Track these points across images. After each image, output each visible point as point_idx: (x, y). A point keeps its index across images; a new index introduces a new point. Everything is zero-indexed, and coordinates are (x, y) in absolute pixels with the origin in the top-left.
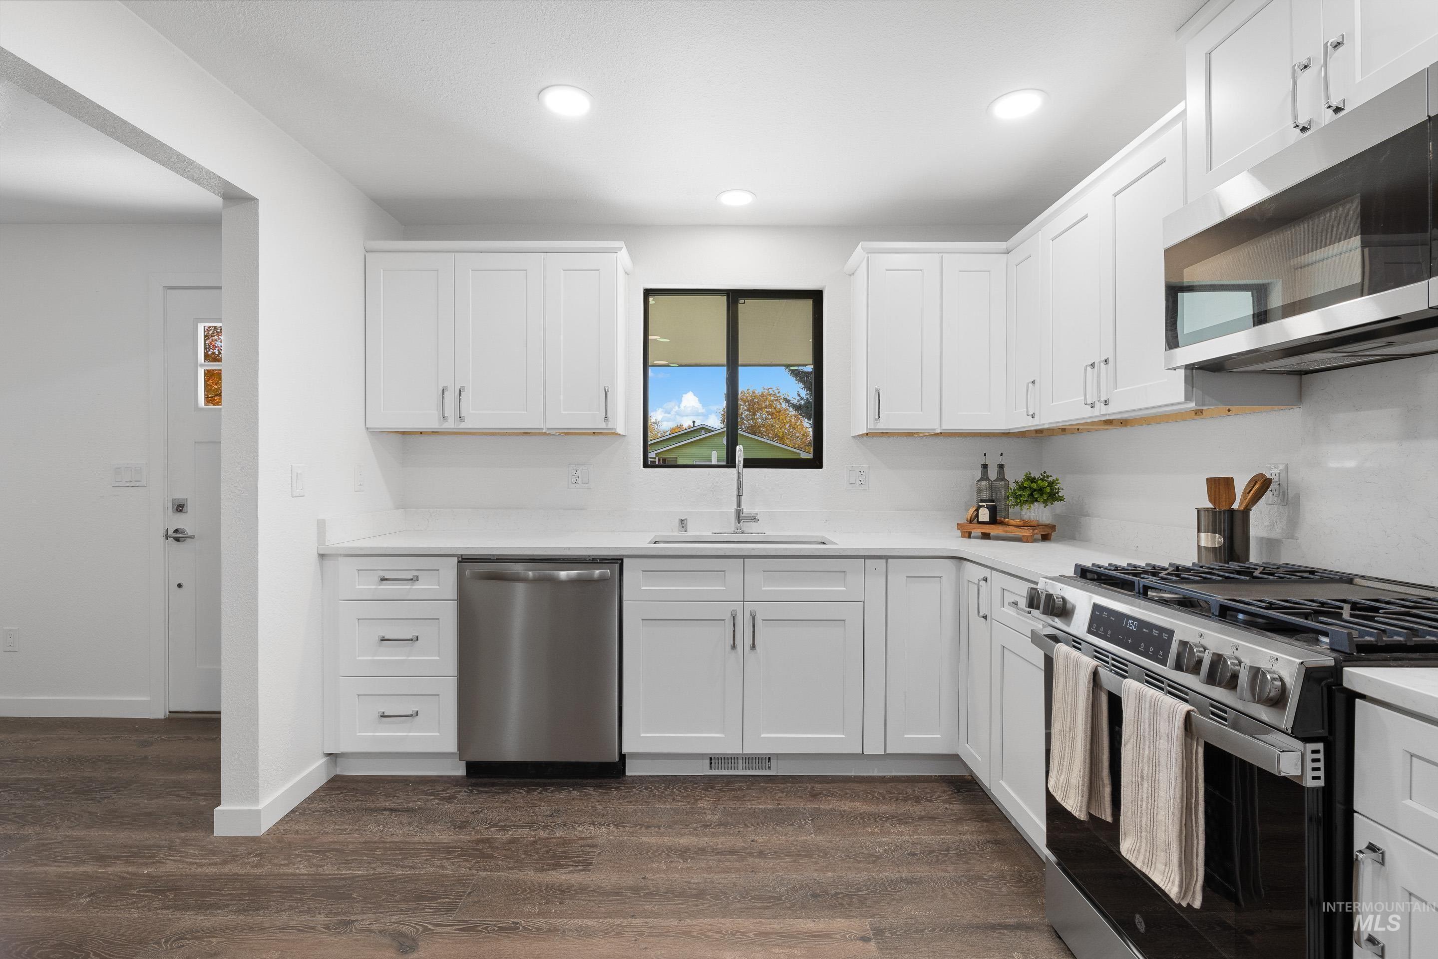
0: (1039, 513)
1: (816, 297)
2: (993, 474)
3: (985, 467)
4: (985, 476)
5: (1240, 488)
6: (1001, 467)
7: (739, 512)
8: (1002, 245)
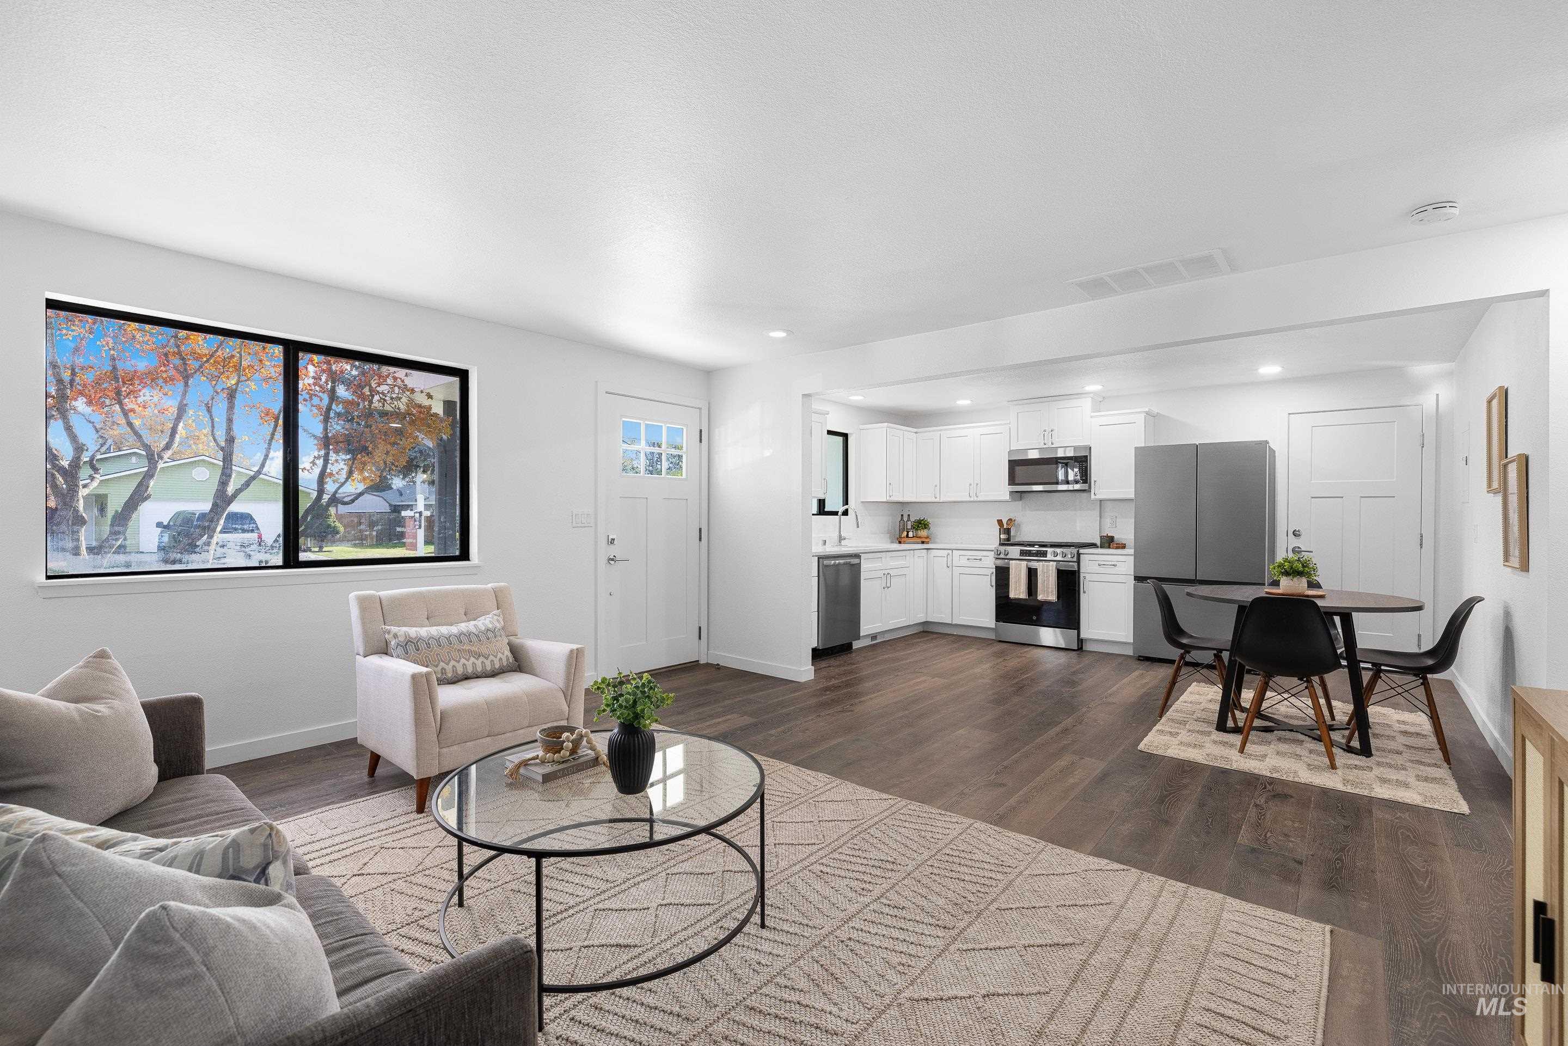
0: (923, 533)
1: (845, 436)
2: (905, 519)
3: (902, 515)
4: (902, 519)
5: (1005, 522)
6: (909, 515)
7: (840, 536)
8: (915, 430)
